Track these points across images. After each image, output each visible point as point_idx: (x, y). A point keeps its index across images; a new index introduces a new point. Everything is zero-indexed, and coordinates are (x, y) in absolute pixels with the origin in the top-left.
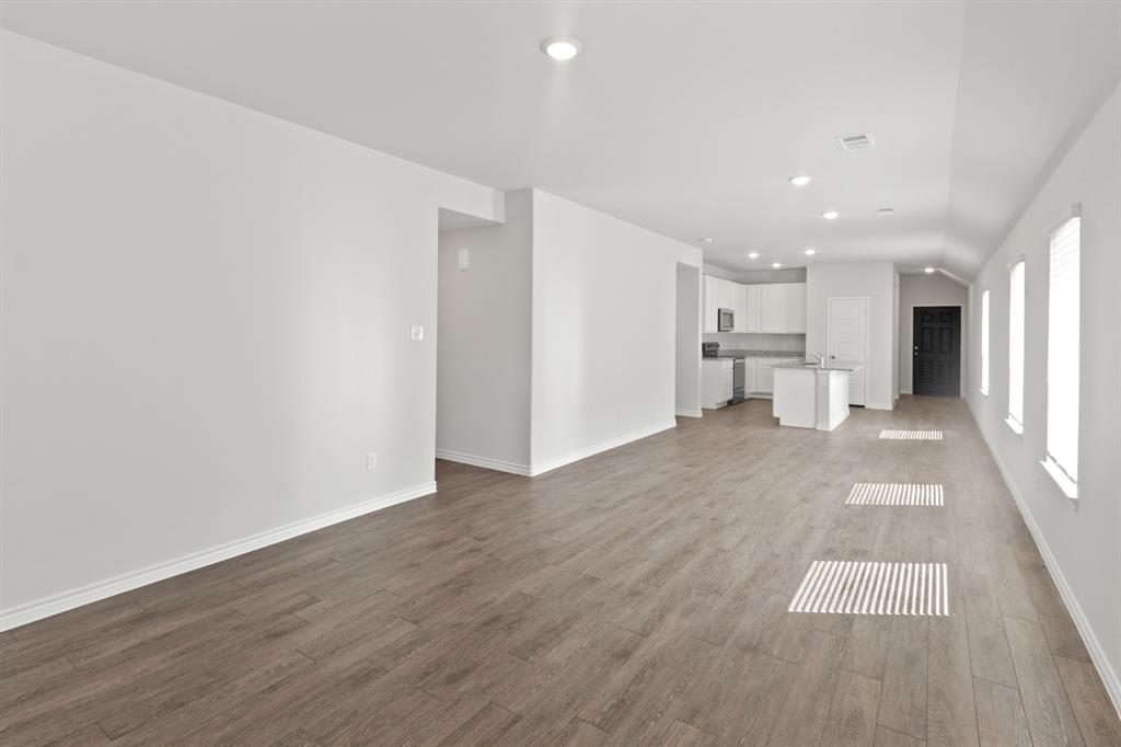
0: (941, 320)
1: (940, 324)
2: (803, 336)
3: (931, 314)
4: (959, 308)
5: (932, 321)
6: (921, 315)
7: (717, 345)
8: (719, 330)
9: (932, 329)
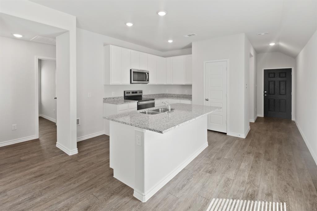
0: (280, 77)
1: (280, 79)
2: (190, 86)
3: (274, 73)
4: (290, 70)
5: (274, 77)
6: (268, 74)
7: (141, 92)
8: (131, 83)
9: (274, 82)
